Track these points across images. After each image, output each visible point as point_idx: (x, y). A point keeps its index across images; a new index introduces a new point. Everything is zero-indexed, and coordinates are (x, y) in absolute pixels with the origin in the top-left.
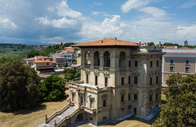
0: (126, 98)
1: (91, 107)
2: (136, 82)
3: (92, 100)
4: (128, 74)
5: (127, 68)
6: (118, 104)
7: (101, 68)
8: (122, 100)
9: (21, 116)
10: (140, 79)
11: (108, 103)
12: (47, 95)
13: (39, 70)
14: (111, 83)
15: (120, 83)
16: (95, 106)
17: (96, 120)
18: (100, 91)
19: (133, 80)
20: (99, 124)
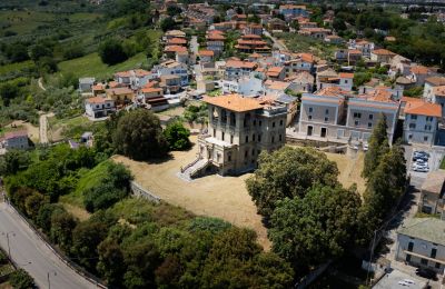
0: (250, 153)
1: (218, 162)
2: (259, 140)
3: (219, 156)
4: (253, 132)
5: (252, 127)
6: (242, 158)
7: (228, 126)
8: (246, 154)
9: (154, 166)
10: (263, 137)
11: (233, 158)
12: (172, 144)
13: (150, 103)
14: (236, 141)
15: (244, 141)
16: (221, 161)
17: (222, 171)
18: (226, 149)
19: (257, 137)
20: (225, 175)
